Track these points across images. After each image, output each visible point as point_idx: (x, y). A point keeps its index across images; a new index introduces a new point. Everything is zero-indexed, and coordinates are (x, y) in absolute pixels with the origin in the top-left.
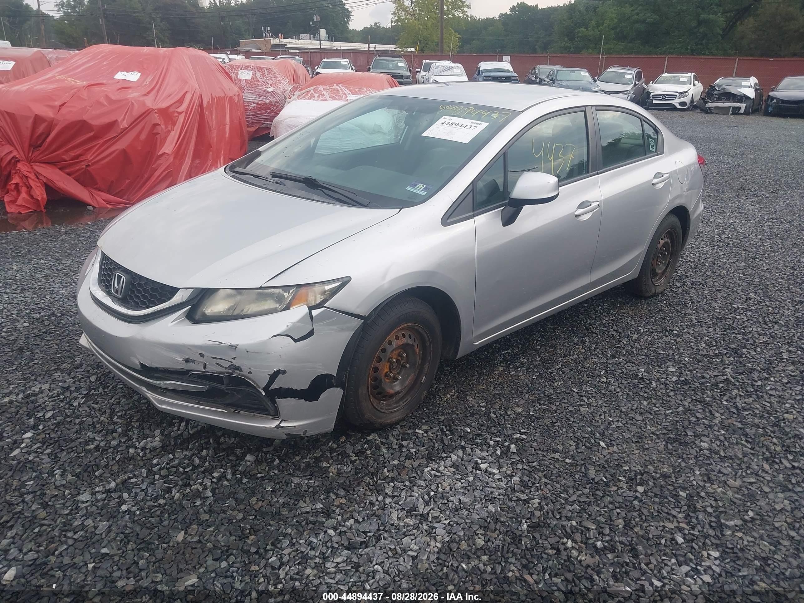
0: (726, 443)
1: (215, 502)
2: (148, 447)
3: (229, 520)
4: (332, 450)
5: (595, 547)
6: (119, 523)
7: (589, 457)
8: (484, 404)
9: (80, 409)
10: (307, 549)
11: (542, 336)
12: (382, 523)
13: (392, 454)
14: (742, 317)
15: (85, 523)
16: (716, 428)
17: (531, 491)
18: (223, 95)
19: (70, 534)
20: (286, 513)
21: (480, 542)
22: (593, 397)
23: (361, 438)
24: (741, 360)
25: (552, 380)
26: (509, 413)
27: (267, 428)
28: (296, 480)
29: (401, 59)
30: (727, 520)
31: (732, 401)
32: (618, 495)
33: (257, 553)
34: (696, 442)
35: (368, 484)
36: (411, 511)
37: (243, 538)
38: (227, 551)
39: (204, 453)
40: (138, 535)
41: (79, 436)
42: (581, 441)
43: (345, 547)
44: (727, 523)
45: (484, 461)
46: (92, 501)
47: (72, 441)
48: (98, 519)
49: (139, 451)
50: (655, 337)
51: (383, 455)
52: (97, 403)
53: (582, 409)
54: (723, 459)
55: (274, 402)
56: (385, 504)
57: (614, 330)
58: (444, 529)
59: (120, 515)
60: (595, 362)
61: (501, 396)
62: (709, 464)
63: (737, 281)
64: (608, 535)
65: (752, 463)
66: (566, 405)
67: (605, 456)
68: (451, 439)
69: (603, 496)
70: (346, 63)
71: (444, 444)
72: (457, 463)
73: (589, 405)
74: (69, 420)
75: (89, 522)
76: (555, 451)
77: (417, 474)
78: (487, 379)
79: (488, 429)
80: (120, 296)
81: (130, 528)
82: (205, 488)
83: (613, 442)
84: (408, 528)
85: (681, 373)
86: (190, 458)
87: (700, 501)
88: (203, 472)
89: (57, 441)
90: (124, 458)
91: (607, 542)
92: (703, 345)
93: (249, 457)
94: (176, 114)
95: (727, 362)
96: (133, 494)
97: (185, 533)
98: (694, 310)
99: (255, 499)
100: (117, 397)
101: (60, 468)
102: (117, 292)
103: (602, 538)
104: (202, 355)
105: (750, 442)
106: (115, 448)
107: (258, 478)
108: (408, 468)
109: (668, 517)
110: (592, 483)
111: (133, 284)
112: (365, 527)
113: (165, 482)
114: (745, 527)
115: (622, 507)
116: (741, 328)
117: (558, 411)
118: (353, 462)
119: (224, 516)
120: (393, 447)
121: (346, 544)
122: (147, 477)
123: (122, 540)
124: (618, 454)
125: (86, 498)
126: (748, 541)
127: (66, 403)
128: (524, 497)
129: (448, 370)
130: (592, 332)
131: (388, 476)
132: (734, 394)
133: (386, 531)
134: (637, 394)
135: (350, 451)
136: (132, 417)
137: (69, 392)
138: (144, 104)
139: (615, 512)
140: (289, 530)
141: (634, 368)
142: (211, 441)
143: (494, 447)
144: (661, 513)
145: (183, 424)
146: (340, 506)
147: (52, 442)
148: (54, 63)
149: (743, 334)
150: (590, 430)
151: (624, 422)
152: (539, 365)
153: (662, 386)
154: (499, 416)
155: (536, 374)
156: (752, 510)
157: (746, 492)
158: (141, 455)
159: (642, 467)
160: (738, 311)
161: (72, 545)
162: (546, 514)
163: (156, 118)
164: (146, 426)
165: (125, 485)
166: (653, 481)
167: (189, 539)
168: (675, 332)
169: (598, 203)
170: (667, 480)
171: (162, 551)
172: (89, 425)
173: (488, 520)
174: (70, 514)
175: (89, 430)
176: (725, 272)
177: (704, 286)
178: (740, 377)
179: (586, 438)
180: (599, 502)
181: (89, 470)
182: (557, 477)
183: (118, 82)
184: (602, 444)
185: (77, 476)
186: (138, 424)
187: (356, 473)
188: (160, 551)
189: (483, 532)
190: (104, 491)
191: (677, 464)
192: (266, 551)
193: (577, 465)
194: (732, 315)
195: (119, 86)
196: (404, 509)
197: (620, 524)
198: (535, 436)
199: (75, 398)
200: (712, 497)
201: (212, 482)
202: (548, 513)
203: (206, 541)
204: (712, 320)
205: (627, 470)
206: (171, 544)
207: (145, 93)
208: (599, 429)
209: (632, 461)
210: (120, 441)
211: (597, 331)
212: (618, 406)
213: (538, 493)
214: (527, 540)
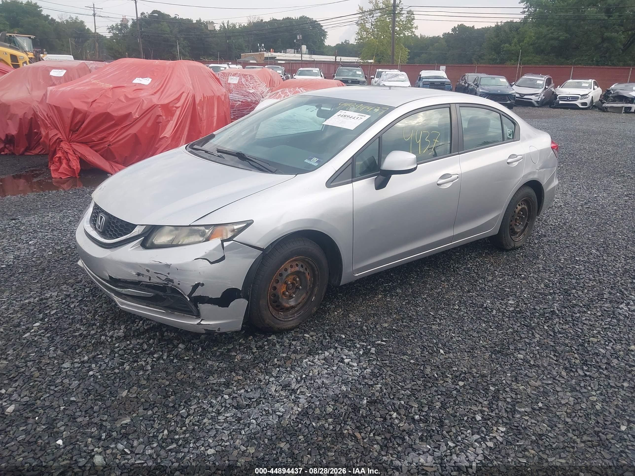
0: (538, 356)
1: (152, 373)
2: (115, 336)
3: (159, 385)
4: (241, 345)
5: (413, 418)
6: (86, 382)
7: (429, 360)
8: (361, 320)
9: (74, 310)
10: (207, 406)
11: (418, 275)
12: (263, 393)
13: (283, 349)
14: (581, 266)
15: (64, 381)
16: (533, 345)
17: (377, 379)
18: (213, 95)
19: (52, 388)
20: (199, 383)
21: (330, 409)
22: (444, 319)
23: (264, 338)
24: (569, 298)
25: (417, 305)
26: (377, 327)
27: (191, 324)
28: (210, 363)
29: (359, 68)
30: (520, 408)
31: (552, 326)
32: (443, 386)
33: (173, 407)
34: (514, 354)
35: (261, 369)
36: (286, 386)
37: (166, 397)
38: (154, 404)
39: (151, 341)
40: (97, 390)
41: (70, 326)
42: (427, 349)
43: (234, 407)
44: (519, 410)
45: (348, 357)
46: (71, 368)
47: (66, 329)
48: (72, 380)
49: (108, 338)
50: (506, 279)
51: (277, 350)
52: (86, 306)
53: (434, 327)
54: (531, 366)
55: (197, 307)
56: (269, 381)
57: (475, 273)
58: (306, 399)
59: (87, 378)
60: (454, 294)
61: (375, 315)
62: (520, 370)
63: (585, 241)
64: (426, 412)
65: (553, 370)
66: (422, 324)
67: (441, 360)
68: (328, 342)
69: (431, 387)
70: (317, 71)
71: (323, 345)
72: (327, 358)
73: (440, 324)
74: (66, 316)
75: (67, 381)
76: (404, 354)
77: (298, 364)
78: (367, 303)
79: (359, 337)
80: (101, 231)
81: (92, 386)
82: (148, 363)
83: (450, 351)
84: (281, 398)
85: (518, 305)
86: (141, 344)
87: (504, 394)
88: (149, 354)
89: (56, 329)
90: (97, 342)
91: (423, 416)
92: (542, 286)
93: (181, 346)
94: (175, 109)
95: (558, 299)
96: (98, 365)
97: (128, 392)
98: (544, 261)
99: (179, 373)
100: (100, 303)
101: (54, 346)
102: (99, 228)
103: (420, 413)
104: (148, 271)
105: (557, 356)
106: (92, 335)
107: (185, 360)
108: (292, 359)
109: (476, 403)
110: (426, 377)
111: (109, 222)
112: (251, 395)
113: (121, 359)
114: (533, 413)
115: (443, 395)
116: (577, 275)
117: (415, 328)
118: (253, 353)
119: (156, 382)
120: (285, 345)
121: (236, 405)
122: (110, 355)
123: (85, 393)
124: (452, 359)
125: (67, 366)
126: (532, 423)
127: (66, 305)
128: (371, 383)
129: (340, 296)
130: (458, 274)
131: (276, 364)
132: (555, 322)
133: (265, 399)
134: (480, 318)
135: (253, 346)
136: (108, 316)
137: (69, 298)
138: (151, 101)
139: (436, 397)
140: (198, 394)
141: (483, 301)
142: (158, 334)
143: (359, 349)
144: (471, 400)
145: (141, 322)
146: (238, 381)
147: (52, 329)
148: (93, 71)
149: (577, 279)
150: (435, 341)
151: (463, 337)
152: (410, 295)
153: (500, 314)
154: (369, 328)
155: (406, 301)
156: (542, 403)
157: (542, 390)
158: (109, 341)
159: (467, 369)
160: (579, 262)
161: (53, 395)
162: (383, 395)
163: (160, 111)
164: (116, 322)
165: (94, 359)
166: (472, 378)
167: (130, 396)
168: (523, 276)
169: (457, 176)
170: (484, 379)
171: (111, 401)
172: (79, 320)
173: (339, 396)
174: (55, 375)
175: (78, 323)
176: (577, 233)
177: (557, 243)
178: (564, 310)
179: (431, 346)
180: (427, 390)
181: (72, 348)
182: (401, 372)
183: (135, 85)
184: (442, 351)
185: (64, 352)
186: (111, 321)
187: (254, 361)
188: (110, 401)
189: (333, 403)
190: (79, 362)
191: (495, 368)
192: (180, 405)
193: (418, 365)
194: (573, 265)
195: (135, 88)
196: (281, 385)
197: (438, 405)
198: (392, 343)
199: (73, 302)
200: (514, 391)
201: (153, 360)
202: (385, 394)
203: (141, 397)
204: (556, 268)
205: (456, 370)
206: (117, 398)
207: (153, 93)
208: (442, 341)
209: (461, 364)
210: (97, 332)
211: (461, 273)
212: (462, 326)
213: (382, 381)
214: (364, 411)
